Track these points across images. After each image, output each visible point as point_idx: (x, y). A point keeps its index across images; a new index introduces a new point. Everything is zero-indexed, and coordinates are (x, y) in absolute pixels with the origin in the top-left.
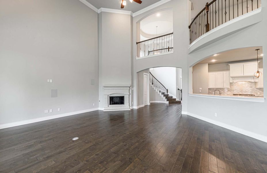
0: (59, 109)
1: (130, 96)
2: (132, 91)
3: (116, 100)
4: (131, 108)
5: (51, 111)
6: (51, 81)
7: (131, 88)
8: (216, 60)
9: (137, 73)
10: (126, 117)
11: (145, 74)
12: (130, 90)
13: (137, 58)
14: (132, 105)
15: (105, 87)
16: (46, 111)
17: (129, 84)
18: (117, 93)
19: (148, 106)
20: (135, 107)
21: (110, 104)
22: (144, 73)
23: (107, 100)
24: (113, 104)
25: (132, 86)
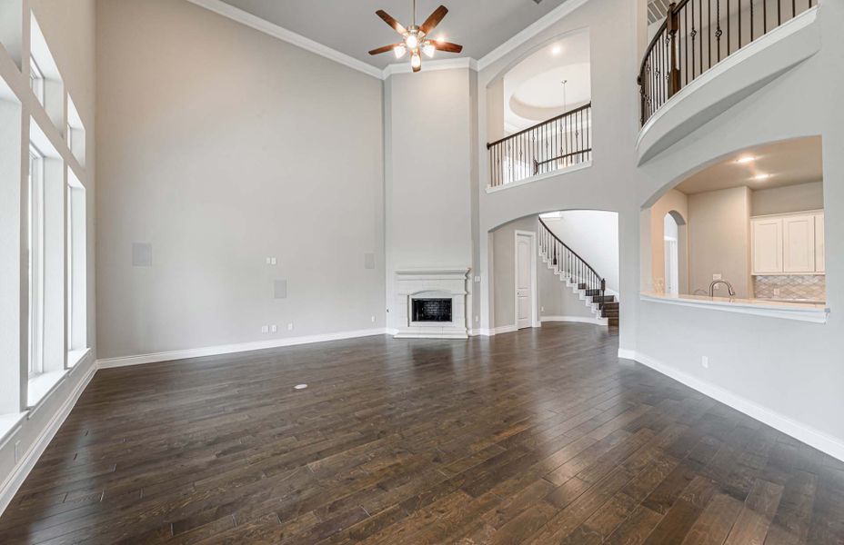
0: (290, 326)
1: (470, 298)
2: (477, 286)
3: (433, 310)
4: (471, 333)
5: (274, 328)
6: (274, 262)
7: (470, 275)
8: (772, 175)
9: (489, 232)
10: (458, 357)
11: (518, 235)
12: (470, 282)
13: (489, 189)
14: (477, 325)
15: (399, 273)
16: (265, 329)
17: (466, 263)
18: (432, 290)
19: (533, 330)
20: (485, 331)
21: (414, 319)
22: (517, 232)
23: (405, 310)
24: (421, 319)
25: (475, 269)
